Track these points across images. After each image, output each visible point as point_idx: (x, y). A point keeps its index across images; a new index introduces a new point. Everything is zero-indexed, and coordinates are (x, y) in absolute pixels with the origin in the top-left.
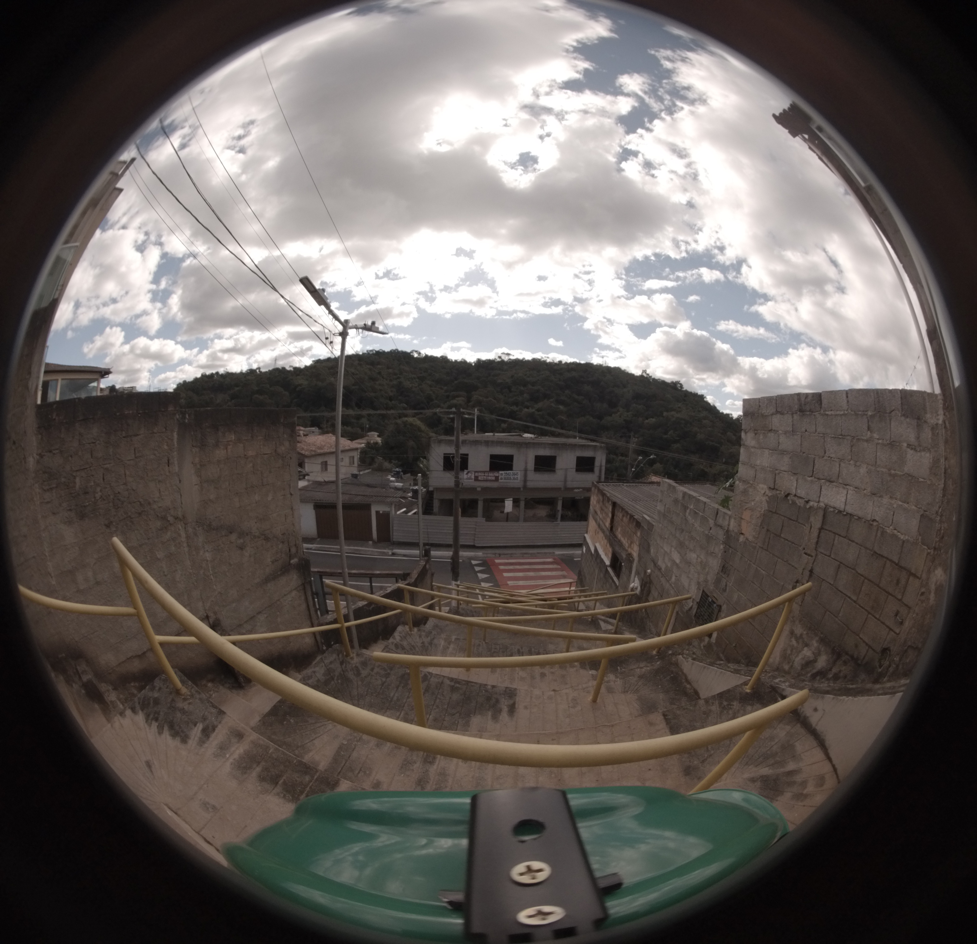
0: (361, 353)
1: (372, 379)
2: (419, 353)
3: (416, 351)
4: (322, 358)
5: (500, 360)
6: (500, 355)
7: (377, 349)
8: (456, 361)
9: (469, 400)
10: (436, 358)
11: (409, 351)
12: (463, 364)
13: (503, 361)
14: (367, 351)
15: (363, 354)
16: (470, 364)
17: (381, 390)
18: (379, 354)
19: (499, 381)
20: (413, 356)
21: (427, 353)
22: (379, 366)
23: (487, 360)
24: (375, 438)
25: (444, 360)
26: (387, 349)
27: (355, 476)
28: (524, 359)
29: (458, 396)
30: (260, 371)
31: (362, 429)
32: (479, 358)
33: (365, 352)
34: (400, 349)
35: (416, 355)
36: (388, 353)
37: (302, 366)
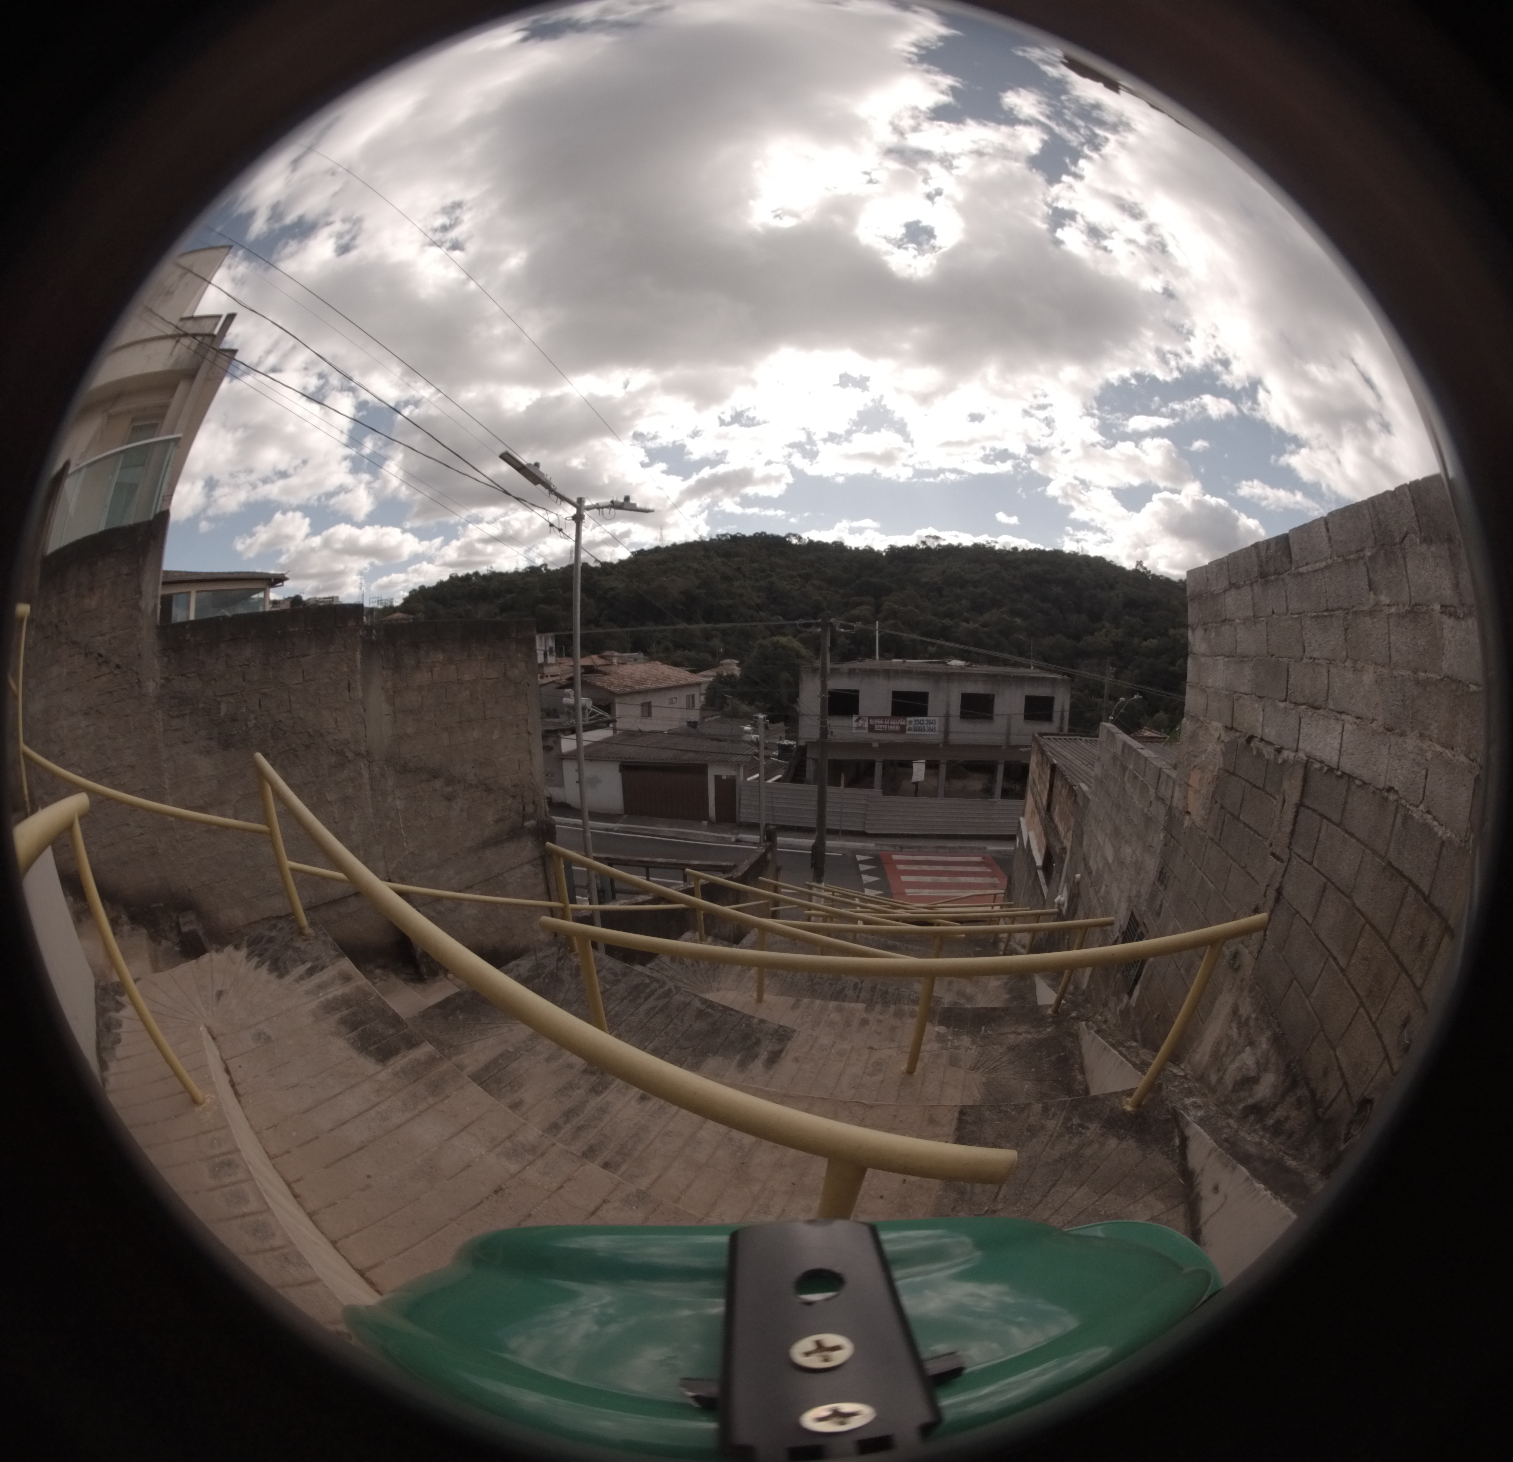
0: (708, 540)
1: (726, 578)
2: (800, 538)
3: (795, 535)
4: (646, 548)
5: (924, 547)
6: (924, 539)
7: (733, 533)
8: (857, 549)
9: (879, 609)
10: (826, 544)
11: (782, 534)
12: (869, 552)
13: (928, 549)
14: (718, 536)
15: (712, 540)
16: (879, 553)
17: (741, 595)
18: (736, 540)
19: (925, 580)
20: (790, 543)
21: (811, 538)
22: (737, 559)
23: (904, 547)
24: (732, 667)
25: (838, 548)
26: (749, 532)
27: (693, 724)
28: (960, 544)
29: (860, 604)
30: (546, 569)
31: (714, 654)
32: (893, 544)
33: (714, 537)
34: (769, 532)
35: (794, 541)
36: (750, 537)
37: (615, 562)
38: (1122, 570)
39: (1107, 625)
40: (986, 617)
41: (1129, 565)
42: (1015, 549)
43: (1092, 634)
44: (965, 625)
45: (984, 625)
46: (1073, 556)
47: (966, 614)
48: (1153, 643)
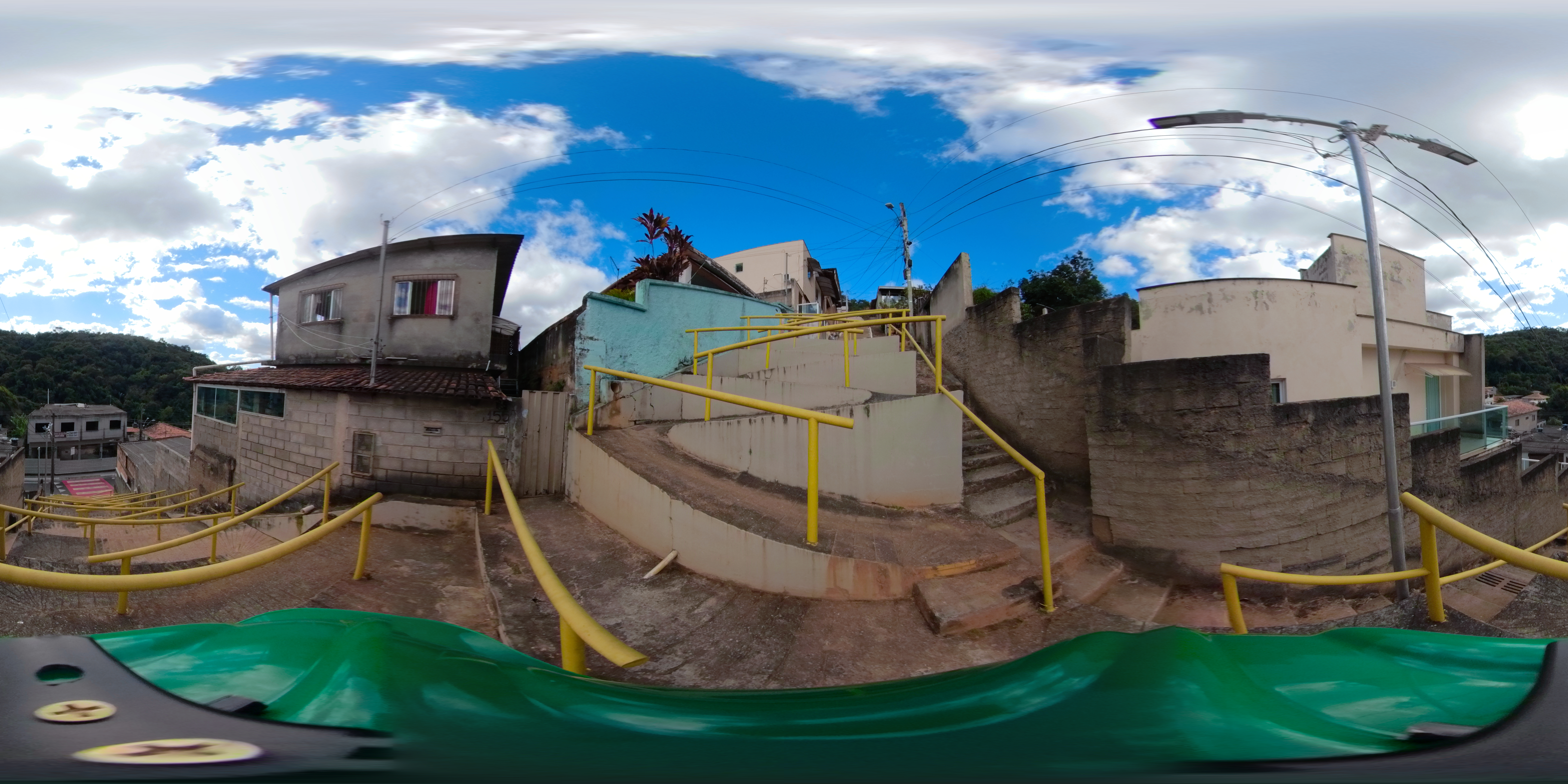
5: (54, 333)
6: (55, 328)
8: (23, 334)
9: (34, 365)
12: (29, 337)
13: (56, 334)
16: (33, 336)
19: (55, 351)
23: (45, 333)
25: (13, 333)
28: (73, 331)
32: (38, 331)
38: (153, 342)
39: (143, 369)
40: (84, 368)
41: (156, 338)
42: (99, 333)
43: (135, 374)
44: (75, 373)
45: (83, 372)
46: (128, 336)
47: (75, 367)
48: (165, 376)
